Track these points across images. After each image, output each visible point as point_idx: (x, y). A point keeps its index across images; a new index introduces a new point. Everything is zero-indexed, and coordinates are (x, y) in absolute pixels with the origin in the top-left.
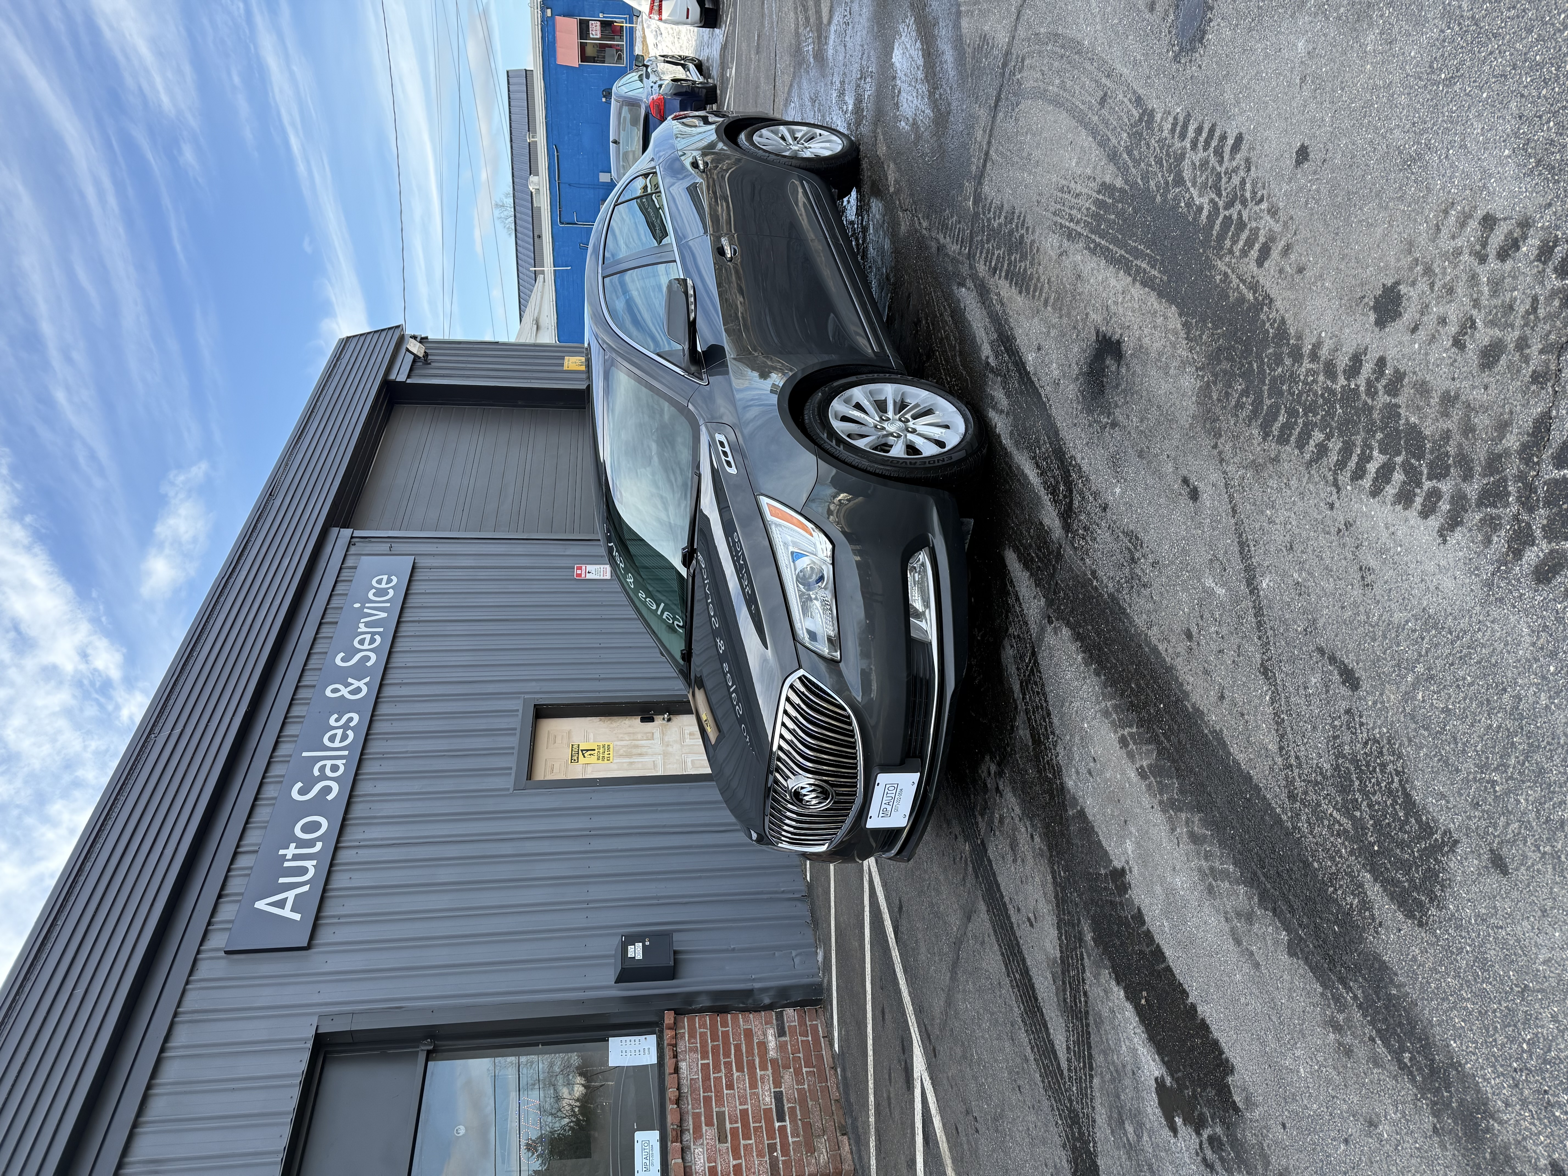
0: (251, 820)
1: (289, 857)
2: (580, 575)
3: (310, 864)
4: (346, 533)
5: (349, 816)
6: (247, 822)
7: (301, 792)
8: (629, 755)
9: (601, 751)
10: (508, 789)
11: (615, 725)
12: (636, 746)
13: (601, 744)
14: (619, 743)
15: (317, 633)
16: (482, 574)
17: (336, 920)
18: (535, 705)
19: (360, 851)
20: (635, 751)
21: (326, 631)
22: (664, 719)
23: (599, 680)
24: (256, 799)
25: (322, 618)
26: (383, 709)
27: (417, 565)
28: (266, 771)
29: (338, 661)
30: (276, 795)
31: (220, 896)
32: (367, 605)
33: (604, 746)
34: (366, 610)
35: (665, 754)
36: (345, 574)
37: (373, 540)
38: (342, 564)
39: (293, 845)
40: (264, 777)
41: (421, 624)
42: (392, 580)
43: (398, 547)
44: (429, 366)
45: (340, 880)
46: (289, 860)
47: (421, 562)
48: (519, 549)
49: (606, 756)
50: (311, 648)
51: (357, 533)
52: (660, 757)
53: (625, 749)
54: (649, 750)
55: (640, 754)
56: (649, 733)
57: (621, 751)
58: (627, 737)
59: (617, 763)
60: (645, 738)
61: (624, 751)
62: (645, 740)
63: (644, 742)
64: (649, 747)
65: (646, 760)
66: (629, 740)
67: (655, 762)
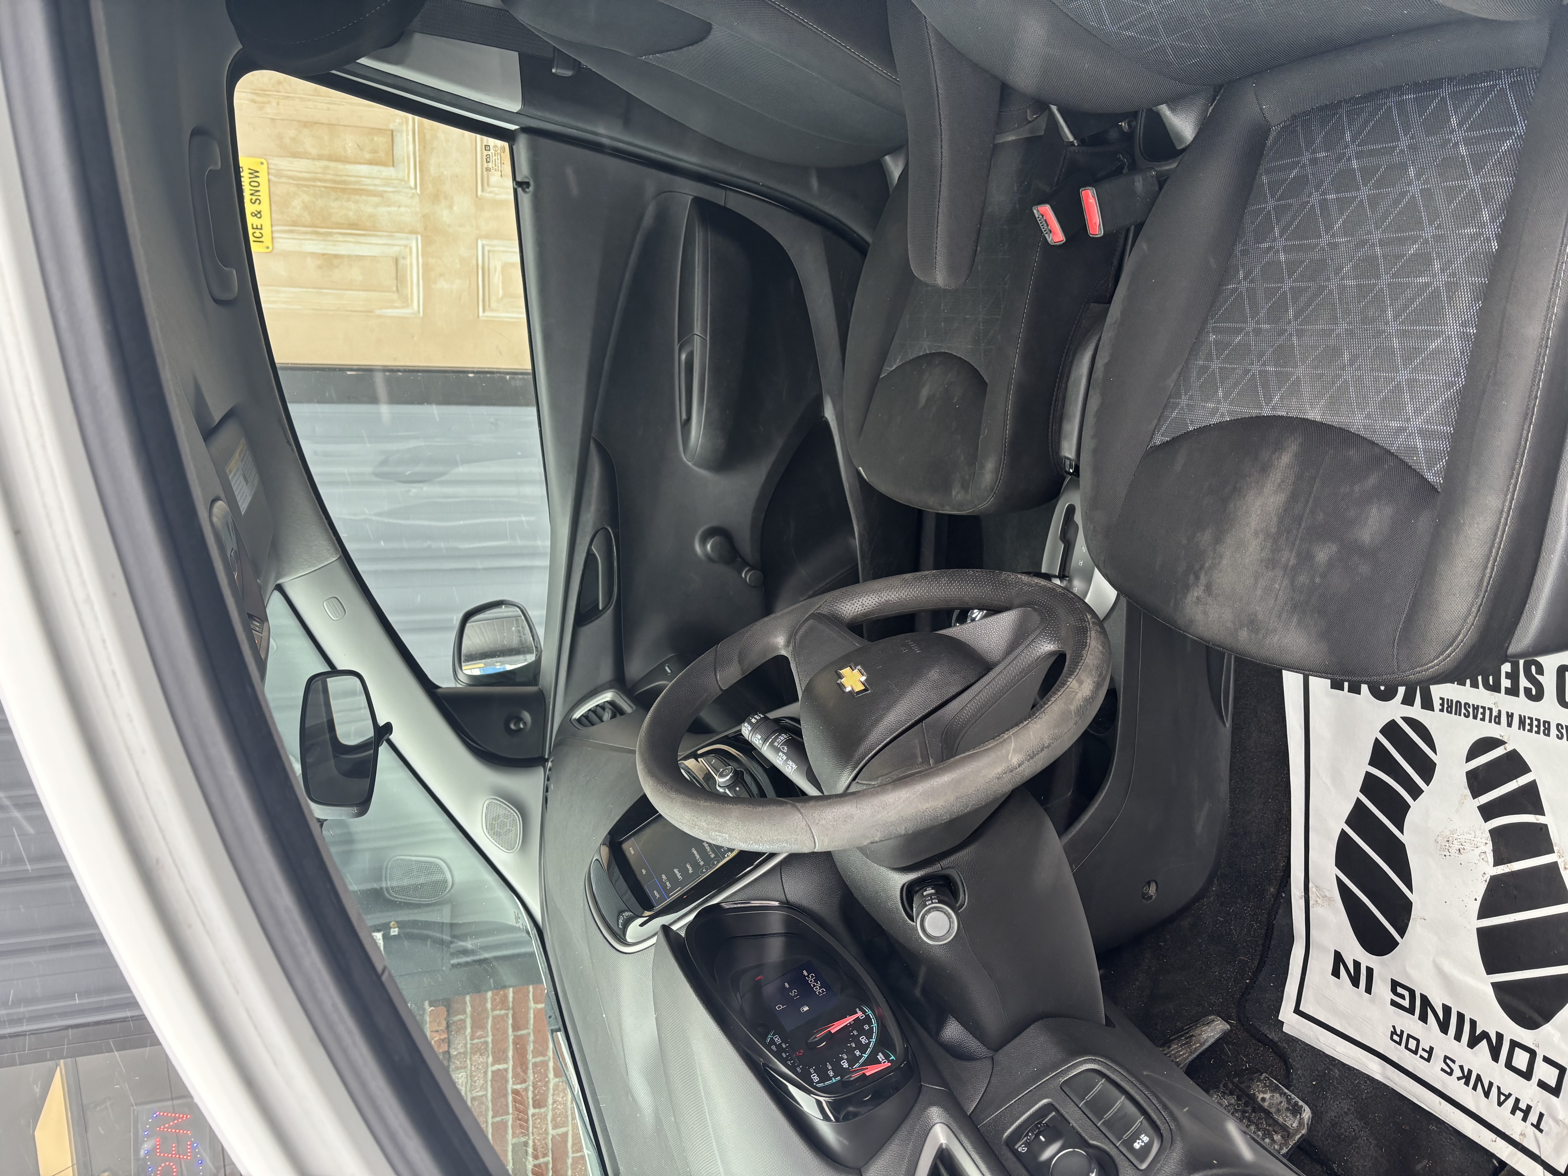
14: (285, 165)
35: (431, 233)
52: (415, 244)
53: (306, 198)
54: (383, 210)
55: (353, 225)
56: (380, 131)
57: (297, 204)
58: (309, 144)
59: (285, 255)
60: (368, 156)
61: (306, 207)
62: (370, 163)
63: (364, 169)
64: (380, 195)
65: (375, 251)
66: (320, 158)
67: (401, 262)
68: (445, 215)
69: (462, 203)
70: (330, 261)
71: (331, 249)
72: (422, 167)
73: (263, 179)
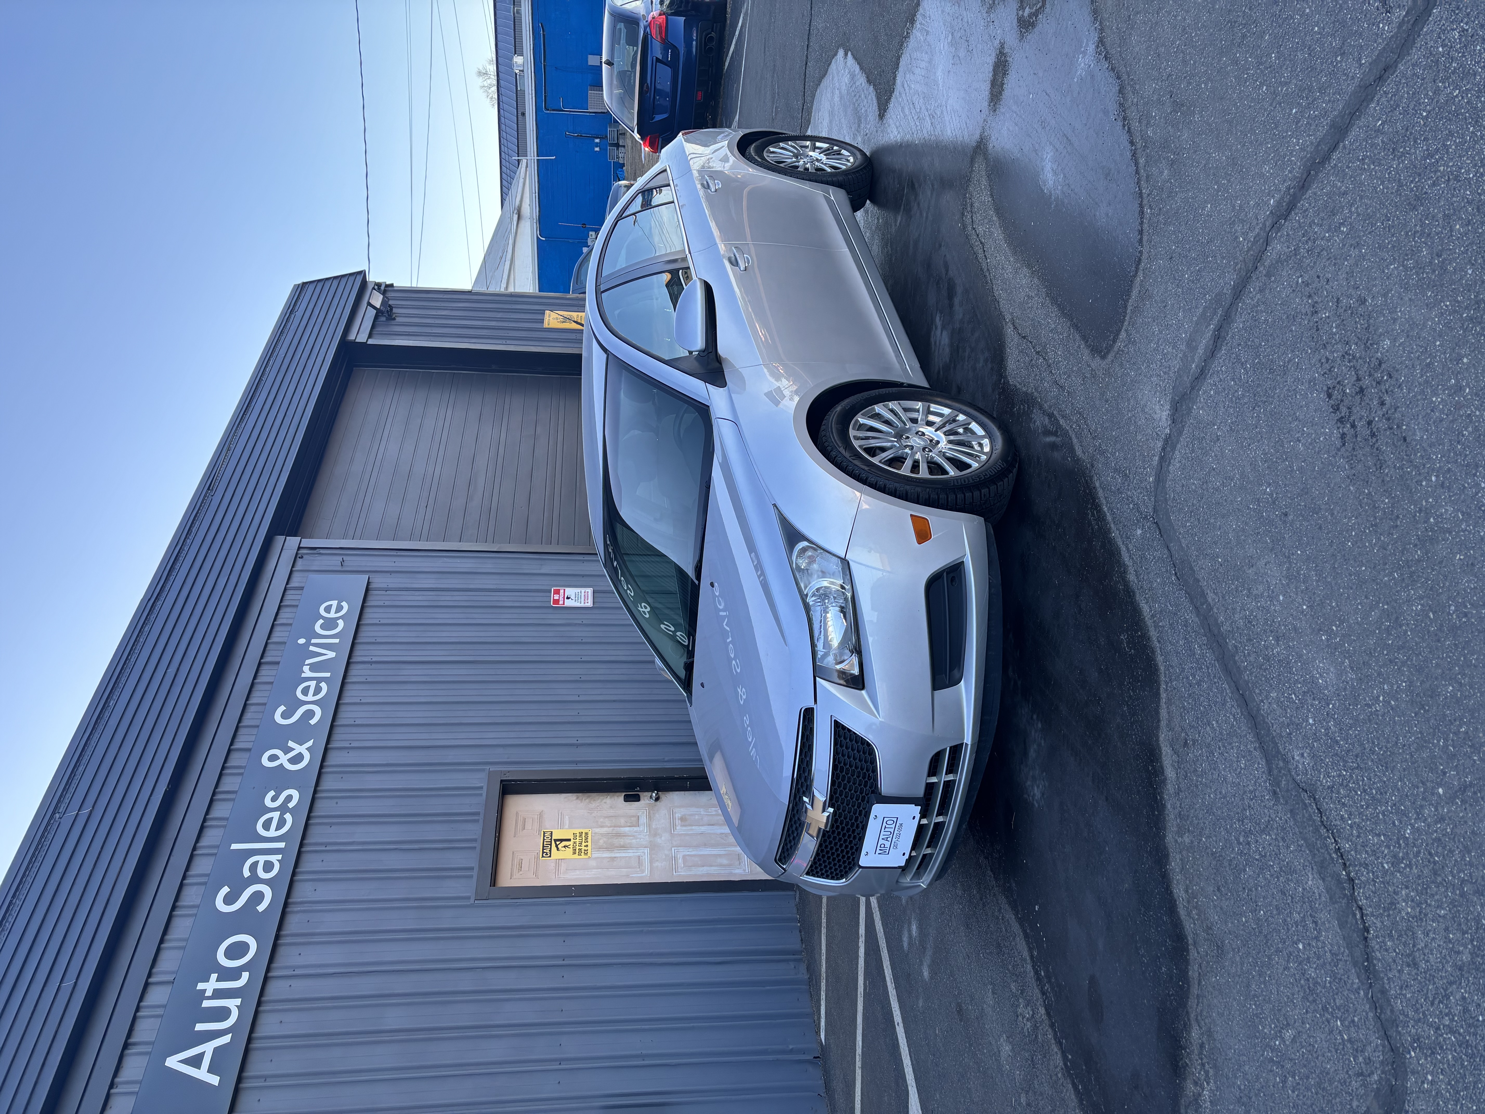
0: (167, 937)
1: (209, 993)
2: (556, 602)
3: (233, 1004)
4: (293, 542)
5: (283, 933)
6: (162, 941)
7: (229, 900)
8: (610, 848)
9: (577, 840)
10: (469, 898)
11: (594, 805)
12: (619, 835)
13: (577, 831)
14: (597, 830)
15: (255, 677)
16: (446, 599)
17: (261, 1083)
18: (502, 781)
19: (295, 983)
20: (617, 841)
21: (266, 673)
22: (651, 797)
23: (577, 746)
24: (174, 908)
25: (262, 657)
26: (328, 783)
27: (372, 586)
28: (187, 869)
29: (278, 718)
30: (197, 902)
31: (126, 1046)
32: (313, 641)
33: (581, 836)
34: (312, 648)
35: (653, 847)
36: (290, 596)
37: (322, 551)
38: (287, 584)
39: (214, 976)
40: (184, 877)
41: (374, 666)
42: (341, 608)
43: (352, 562)
44: (393, 322)
45: (268, 1026)
46: (209, 998)
47: (378, 581)
48: (489, 565)
49: (583, 848)
50: (247, 699)
51: (307, 543)
52: (647, 851)
53: (605, 839)
54: (634, 841)
55: (623, 847)
56: (633, 816)
57: (601, 841)
58: (607, 822)
59: (596, 858)
60: (629, 824)
61: (605, 842)
62: (629, 826)
63: (627, 829)
64: (634, 836)
65: (630, 855)
66: (611, 827)
67: (641, 858)
68: (658, 840)
69: (666, 836)
70: (613, 859)
71: (613, 855)
72: (649, 826)
73: (590, 835)
